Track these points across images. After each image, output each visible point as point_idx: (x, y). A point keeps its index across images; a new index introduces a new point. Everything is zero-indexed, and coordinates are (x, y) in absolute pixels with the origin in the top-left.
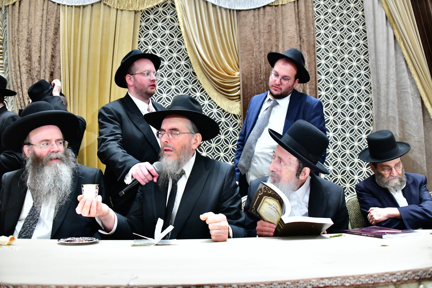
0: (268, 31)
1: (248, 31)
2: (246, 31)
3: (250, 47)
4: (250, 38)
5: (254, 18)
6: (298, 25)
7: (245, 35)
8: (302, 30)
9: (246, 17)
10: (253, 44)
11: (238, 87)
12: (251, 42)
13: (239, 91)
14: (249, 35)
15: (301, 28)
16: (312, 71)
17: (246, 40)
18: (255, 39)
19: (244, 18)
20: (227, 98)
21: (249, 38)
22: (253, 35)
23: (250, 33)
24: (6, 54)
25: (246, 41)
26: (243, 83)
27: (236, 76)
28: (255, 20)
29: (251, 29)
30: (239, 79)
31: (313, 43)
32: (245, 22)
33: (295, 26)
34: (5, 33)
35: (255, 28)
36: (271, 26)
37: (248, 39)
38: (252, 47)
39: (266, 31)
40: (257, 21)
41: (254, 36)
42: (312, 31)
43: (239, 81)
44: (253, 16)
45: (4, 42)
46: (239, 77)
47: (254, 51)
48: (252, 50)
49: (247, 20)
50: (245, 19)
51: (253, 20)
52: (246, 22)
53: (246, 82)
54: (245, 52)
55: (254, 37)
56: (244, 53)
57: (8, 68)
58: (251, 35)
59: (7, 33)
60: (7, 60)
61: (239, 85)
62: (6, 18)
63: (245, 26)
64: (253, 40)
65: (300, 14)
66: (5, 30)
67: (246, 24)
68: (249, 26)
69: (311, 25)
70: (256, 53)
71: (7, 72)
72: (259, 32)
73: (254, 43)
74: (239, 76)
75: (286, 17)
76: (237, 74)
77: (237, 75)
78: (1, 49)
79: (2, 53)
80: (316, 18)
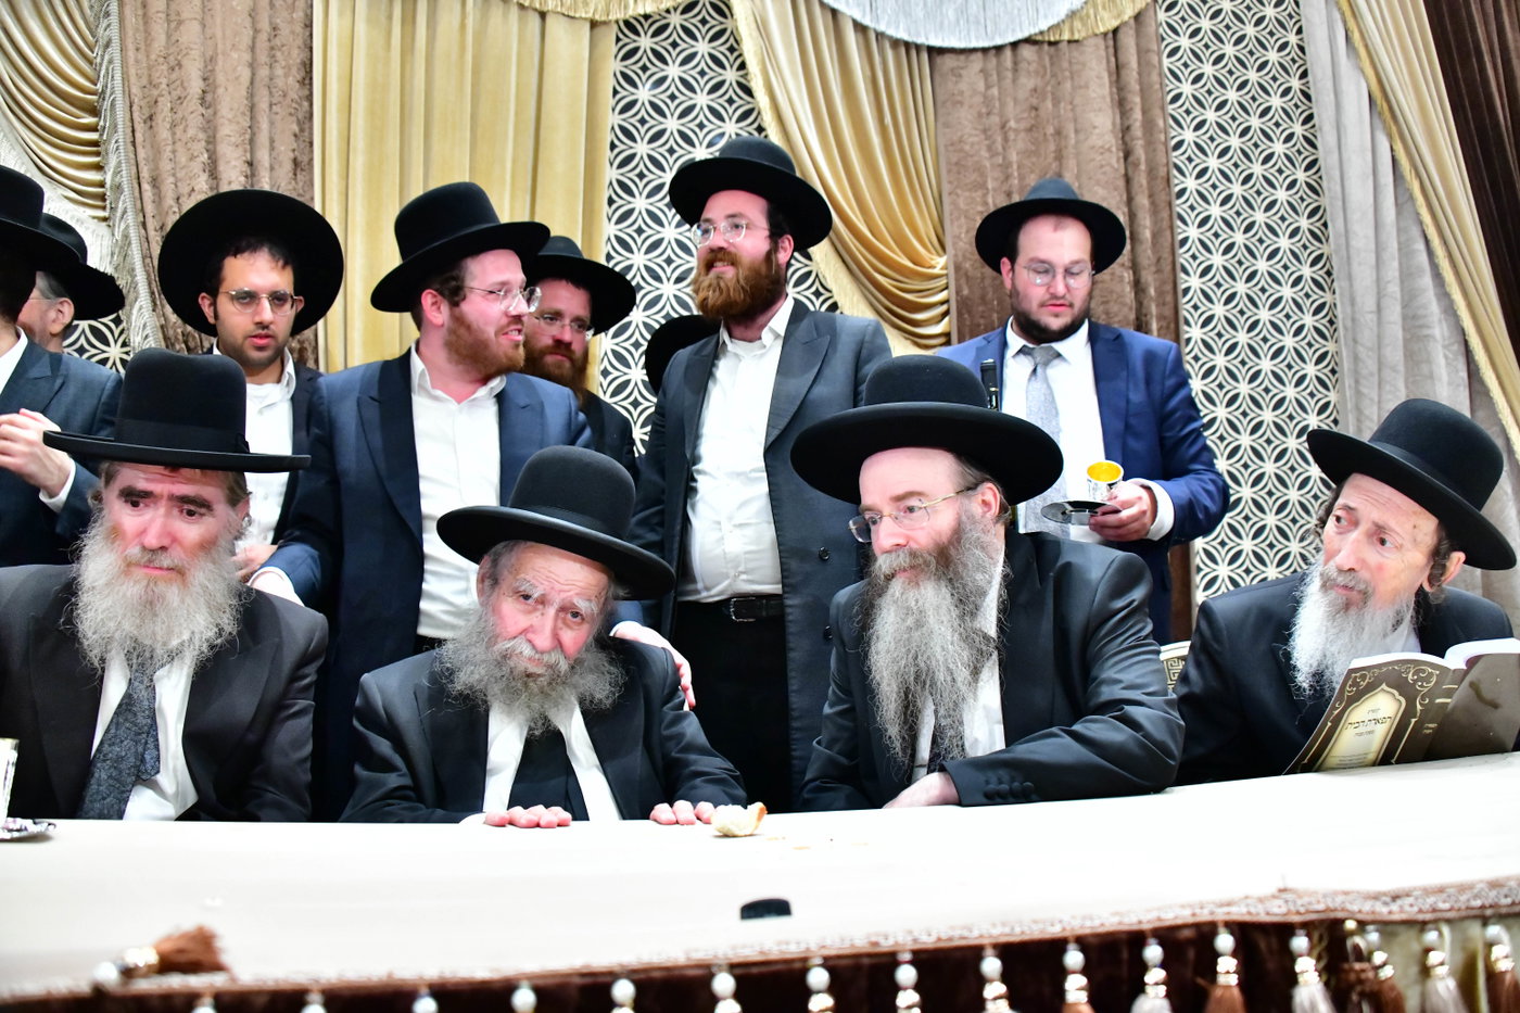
0: (1029, 125)
1: (966, 123)
2: (960, 123)
3: (974, 176)
4: (976, 147)
5: (986, 80)
6: (1117, 111)
7: (959, 134)
8: (1133, 128)
9: (960, 76)
10: (985, 167)
11: (944, 307)
12: (976, 159)
13: (947, 319)
14: (971, 135)
15: (1128, 119)
16: (1162, 261)
17: (961, 150)
18: (989, 148)
19: (954, 79)
20: (909, 342)
21: (972, 144)
22: (983, 137)
23: (976, 129)
24: (112, 146)
25: (962, 155)
26: (957, 293)
27: (936, 271)
28: (988, 87)
29: (976, 115)
30: (945, 281)
31: (1165, 169)
32: (956, 92)
33: (1110, 112)
34: (107, 69)
35: (988, 114)
36: (1036, 109)
37: (967, 148)
38: (983, 175)
39: (1023, 125)
40: (995, 91)
41: (986, 139)
42: (1161, 132)
43: (947, 288)
44: (981, 71)
45: (106, 104)
46: (947, 275)
47: (987, 189)
48: (983, 186)
49: (963, 86)
50: (957, 82)
51: (981, 86)
52: (961, 93)
53: (966, 292)
54: (959, 191)
55: (987, 142)
56: (958, 195)
57: (124, 202)
58: (976, 135)
59: (113, 69)
60: (117, 173)
61: (946, 302)
62: (107, 14)
63: (959, 105)
64: (985, 154)
65: (1123, 72)
66: (107, 58)
67: (959, 98)
68: (971, 107)
69: (1157, 112)
70: (993, 197)
71: (119, 214)
72: (1003, 126)
73: (988, 164)
74: (944, 272)
75: (1082, 83)
76: (939, 263)
77: (939, 266)
78: (93, 129)
79: (95, 144)
80: (1168, 89)
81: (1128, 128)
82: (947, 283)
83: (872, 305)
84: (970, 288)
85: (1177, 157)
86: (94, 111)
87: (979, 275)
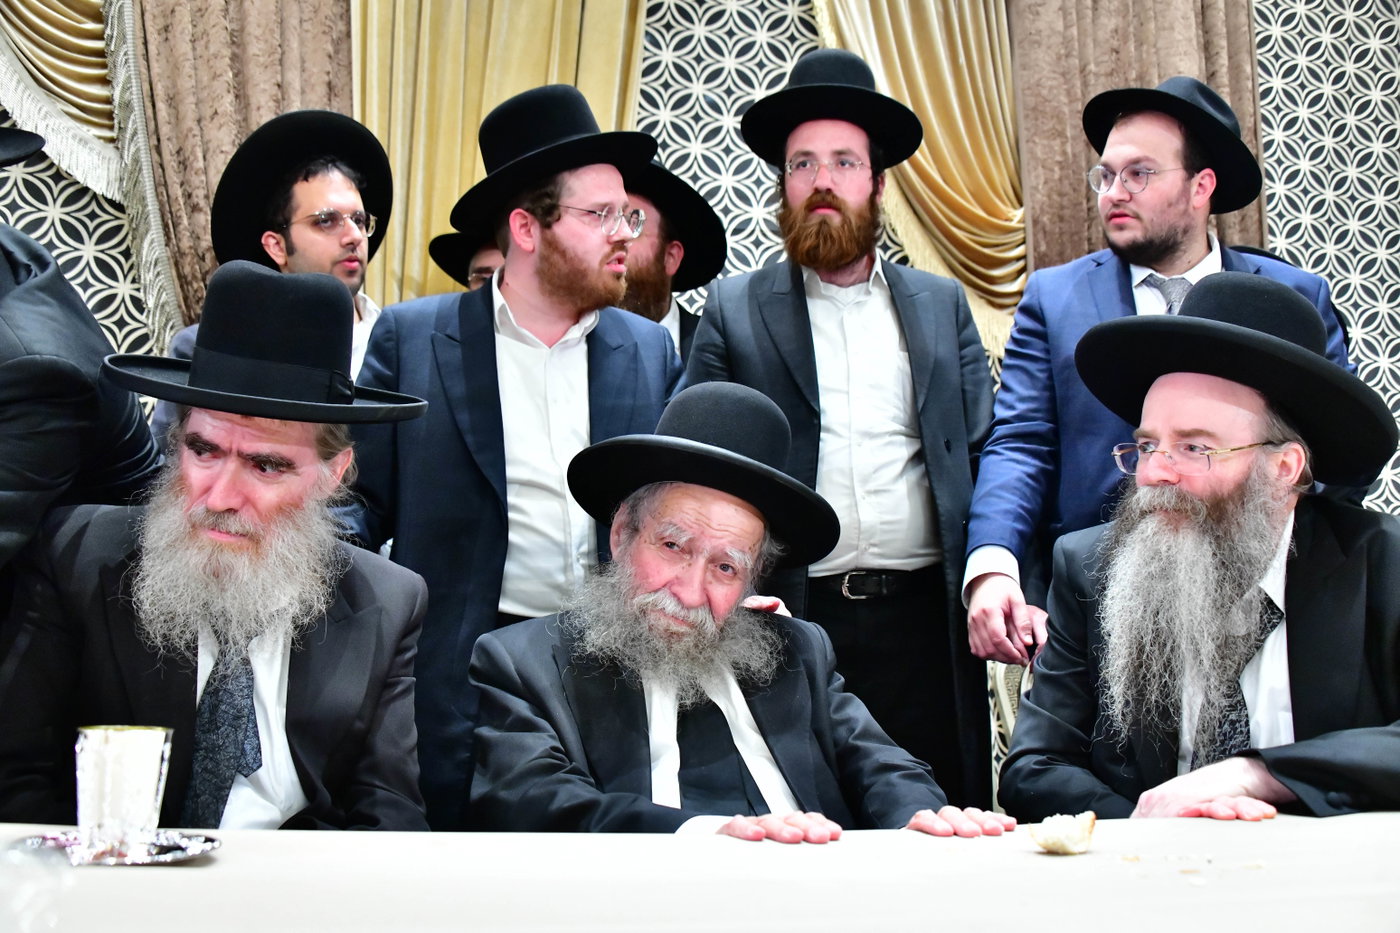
0: (1109, 70)
1: (1044, 65)
2: (1037, 65)
3: (1050, 124)
4: (1055, 91)
5: (1065, 18)
6: (1203, 55)
7: (1037, 77)
8: (1218, 74)
9: (1038, 13)
10: (1064, 113)
11: (1021, 264)
12: (1055, 104)
13: (1023, 276)
14: (1048, 79)
15: (1213, 64)
16: (1247, 219)
17: (1039, 95)
18: (1068, 93)
19: (1031, 17)
20: (982, 301)
21: (1051, 88)
22: (1062, 80)
23: (1054, 72)
24: (121, 58)
25: (1040, 99)
26: (1035, 249)
27: (1014, 224)
28: (1067, 27)
29: (1054, 57)
30: (1022, 236)
31: (1252, 119)
32: (1033, 32)
33: (1197, 56)
35: (1068, 56)
36: (1117, 52)
37: (1045, 92)
38: (1060, 121)
39: (1104, 69)
40: (1074, 31)
41: (1065, 83)
42: (1248, 79)
43: (1024, 242)
44: (1060, 9)
45: (114, 10)
46: (1024, 229)
47: (1066, 137)
48: (1061, 134)
49: (1041, 24)
50: (1034, 21)
51: (1060, 26)
52: (1039, 32)
53: (1043, 248)
54: (1037, 140)
55: (1065, 87)
56: (1034, 142)
57: (134, 122)
58: (1055, 79)
60: (125, 89)
61: (1023, 257)
63: (1036, 46)
64: (1064, 99)
65: (1209, 13)
67: (1037, 38)
68: (1049, 47)
69: (1245, 57)
70: (1072, 145)
71: (128, 136)
72: (1083, 70)
73: (1066, 110)
74: (1022, 225)
75: (1166, 25)
76: (1016, 215)
77: (1016, 219)
78: (99, 37)
79: (101, 53)
80: (1257, 31)
81: (1213, 74)
82: (1024, 238)
83: (945, 260)
84: (1048, 244)
85: (1265, 108)
86: (98, 16)
87: (1057, 230)
